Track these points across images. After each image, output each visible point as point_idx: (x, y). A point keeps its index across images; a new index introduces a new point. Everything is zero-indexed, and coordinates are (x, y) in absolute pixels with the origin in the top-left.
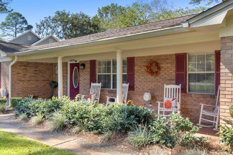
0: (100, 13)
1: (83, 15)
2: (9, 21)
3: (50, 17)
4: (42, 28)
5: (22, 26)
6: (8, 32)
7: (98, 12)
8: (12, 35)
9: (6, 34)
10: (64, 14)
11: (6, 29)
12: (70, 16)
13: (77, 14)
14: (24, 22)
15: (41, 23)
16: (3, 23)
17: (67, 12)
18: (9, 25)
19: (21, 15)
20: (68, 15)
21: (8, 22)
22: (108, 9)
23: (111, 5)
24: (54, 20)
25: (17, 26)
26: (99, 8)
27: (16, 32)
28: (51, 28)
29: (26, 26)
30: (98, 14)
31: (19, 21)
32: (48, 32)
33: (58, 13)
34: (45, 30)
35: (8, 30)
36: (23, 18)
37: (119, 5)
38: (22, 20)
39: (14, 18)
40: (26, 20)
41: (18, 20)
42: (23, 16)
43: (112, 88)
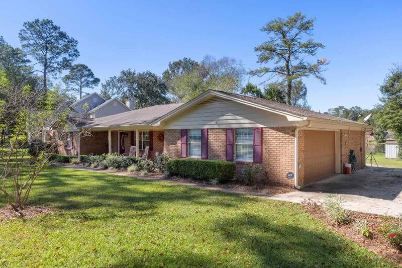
0: (171, 67)
1: (150, 74)
2: (73, 73)
3: (115, 77)
4: (107, 88)
5: (88, 79)
6: (72, 86)
7: (169, 67)
8: (76, 90)
9: (70, 88)
10: (130, 74)
11: (69, 83)
12: (136, 75)
13: (144, 72)
14: (90, 75)
15: (107, 83)
16: (66, 76)
17: (132, 71)
18: (72, 79)
19: (87, 67)
20: (134, 74)
21: (72, 75)
22: (179, 65)
23: (184, 59)
24: (120, 80)
25: (83, 80)
26: (170, 63)
27: (81, 86)
28: (116, 88)
29: (92, 79)
30: (169, 69)
31: (85, 73)
32: (114, 92)
33: (123, 72)
34: (111, 90)
35: (72, 83)
36: (89, 70)
37: (192, 60)
38: (87, 72)
39: (80, 71)
40: (92, 72)
41: (83, 73)
42: (89, 68)
43: (142, 149)
